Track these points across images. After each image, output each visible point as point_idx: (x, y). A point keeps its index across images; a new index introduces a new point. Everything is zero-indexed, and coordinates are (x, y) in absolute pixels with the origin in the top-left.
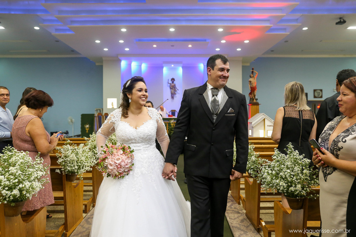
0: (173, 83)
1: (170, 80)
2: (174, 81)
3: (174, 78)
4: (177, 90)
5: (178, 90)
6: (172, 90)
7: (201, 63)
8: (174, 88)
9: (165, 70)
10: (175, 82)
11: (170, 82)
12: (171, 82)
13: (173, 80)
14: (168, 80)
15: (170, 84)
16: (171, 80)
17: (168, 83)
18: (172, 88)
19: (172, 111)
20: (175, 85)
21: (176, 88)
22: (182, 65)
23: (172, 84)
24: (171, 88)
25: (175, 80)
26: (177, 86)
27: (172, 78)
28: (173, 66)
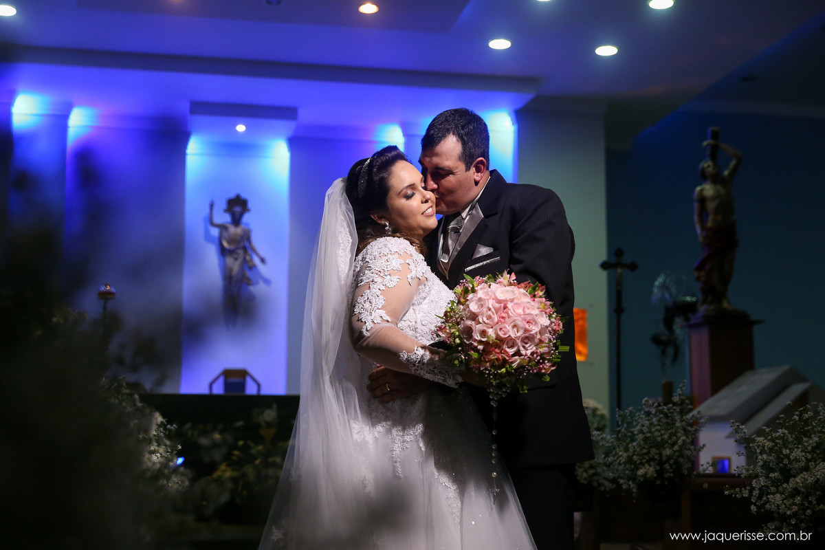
0: (236, 221)
1: (221, 205)
2: (242, 214)
3: (244, 196)
4: (256, 261)
5: (263, 260)
6: (229, 260)
7: (389, 120)
8: (241, 252)
9: (197, 154)
10: (246, 218)
11: (222, 217)
12: (225, 218)
13: (238, 206)
14: (212, 206)
15: (222, 227)
16: (224, 205)
17: (213, 224)
18: (231, 252)
19: (227, 373)
20: (247, 236)
21: (254, 251)
22: (288, 127)
23: (232, 229)
24: (223, 252)
25: (250, 205)
26: (258, 241)
27: (232, 195)
28: (241, 128)
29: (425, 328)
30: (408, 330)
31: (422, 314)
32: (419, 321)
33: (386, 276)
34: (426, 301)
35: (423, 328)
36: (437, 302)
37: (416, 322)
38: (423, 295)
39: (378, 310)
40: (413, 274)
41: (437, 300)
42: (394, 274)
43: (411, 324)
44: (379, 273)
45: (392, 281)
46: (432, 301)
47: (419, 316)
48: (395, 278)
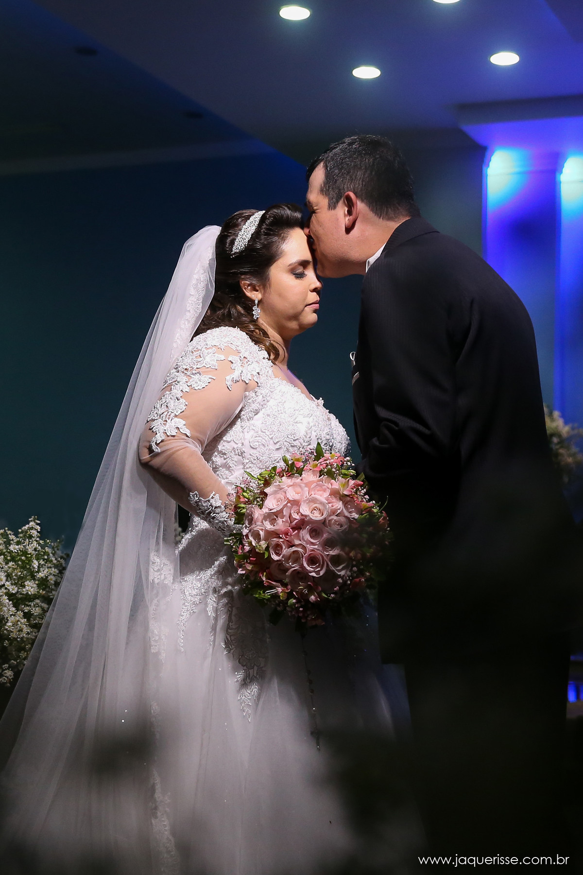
29: (255, 451)
30: (233, 454)
31: (252, 433)
32: (246, 443)
33: (193, 374)
34: (260, 415)
35: (252, 451)
36: (275, 417)
37: (243, 444)
38: (255, 406)
39: (176, 419)
40: (236, 375)
41: (276, 414)
42: (205, 373)
43: (235, 446)
44: (185, 372)
45: (200, 382)
46: (268, 415)
47: (249, 436)
48: (205, 379)
